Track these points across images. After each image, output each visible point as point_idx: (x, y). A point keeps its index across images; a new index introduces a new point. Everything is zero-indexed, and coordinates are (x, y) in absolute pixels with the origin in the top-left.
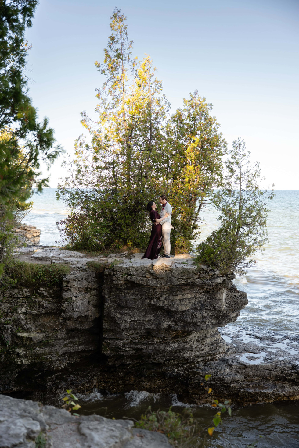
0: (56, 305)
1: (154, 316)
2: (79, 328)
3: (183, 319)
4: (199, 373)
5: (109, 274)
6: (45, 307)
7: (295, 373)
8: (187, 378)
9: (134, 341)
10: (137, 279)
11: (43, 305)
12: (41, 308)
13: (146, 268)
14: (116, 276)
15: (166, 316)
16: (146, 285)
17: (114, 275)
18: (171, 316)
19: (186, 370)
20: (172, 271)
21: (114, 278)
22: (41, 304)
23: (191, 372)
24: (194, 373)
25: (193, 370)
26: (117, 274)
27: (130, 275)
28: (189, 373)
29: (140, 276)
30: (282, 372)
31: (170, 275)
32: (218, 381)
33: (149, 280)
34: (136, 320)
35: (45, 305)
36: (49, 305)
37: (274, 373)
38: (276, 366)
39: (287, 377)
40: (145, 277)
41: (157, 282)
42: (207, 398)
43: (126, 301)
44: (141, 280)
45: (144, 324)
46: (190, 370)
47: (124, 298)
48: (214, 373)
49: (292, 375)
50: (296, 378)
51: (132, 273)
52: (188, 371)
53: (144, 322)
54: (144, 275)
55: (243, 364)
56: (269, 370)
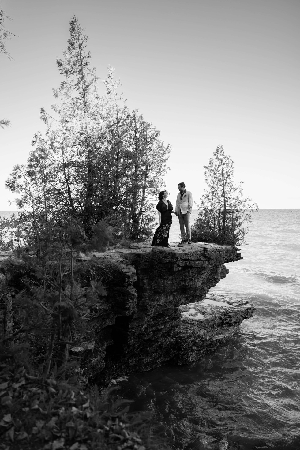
0: (109, 305)
1: (173, 297)
2: (110, 325)
3: (195, 294)
4: (184, 336)
5: (170, 262)
6: (98, 311)
7: (228, 317)
8: (176, 343)
9: (151, 324)
10: (195, 263)
11: (96, 308)
12: (94, 312)
13: (200, 252)
14: (177, 263)
15: (181, 295)
16: (201, 267)
17: (175, 262)
18: (186, 294)
19: (173, 337)
20: (220, 252)
21: (175, 265)
22: (93, 307)
23: (178, 338)
24: (181, 338)
25: (179, 335)
26: (178, 261)
27: (188, 260)
28: (177, 339)
29: (196, 260)
30: (221, 319)
31: (219, 256)
32: (198, 338)
33: (203, 262)
34: (161, 303)
35: (98, 308)
36: (101, 307)
37: (217, 321)
38: (215, 316)
39: (224, 322)
40: (200, 260)
41: (209, 263)
42: (192, 355)
43: (164, 287)
44: (199, 263)
45: (166, 305)
46: (177, 336)
47: (163, 284)
48: (193, 333)
49: (227, 319)
50: (230, 321)
51: (190, 258)
52: (175, 337)
53: (166, 304)
54: (200, 259)
55: (199, 321)
56: (212, 320)
